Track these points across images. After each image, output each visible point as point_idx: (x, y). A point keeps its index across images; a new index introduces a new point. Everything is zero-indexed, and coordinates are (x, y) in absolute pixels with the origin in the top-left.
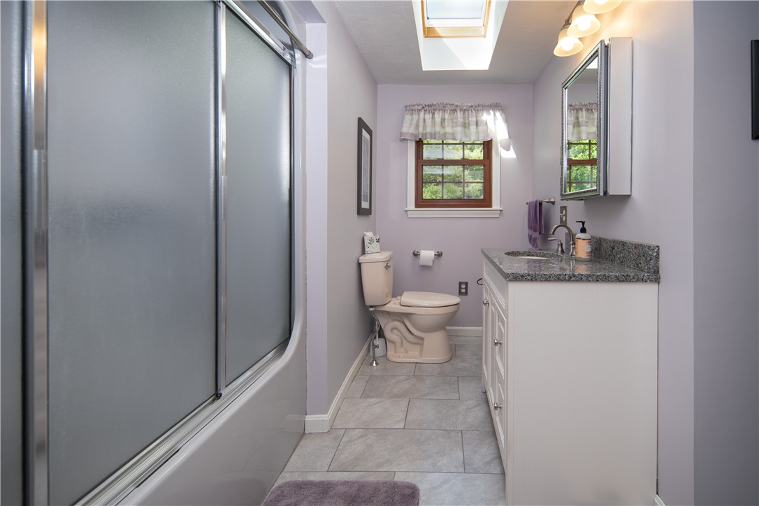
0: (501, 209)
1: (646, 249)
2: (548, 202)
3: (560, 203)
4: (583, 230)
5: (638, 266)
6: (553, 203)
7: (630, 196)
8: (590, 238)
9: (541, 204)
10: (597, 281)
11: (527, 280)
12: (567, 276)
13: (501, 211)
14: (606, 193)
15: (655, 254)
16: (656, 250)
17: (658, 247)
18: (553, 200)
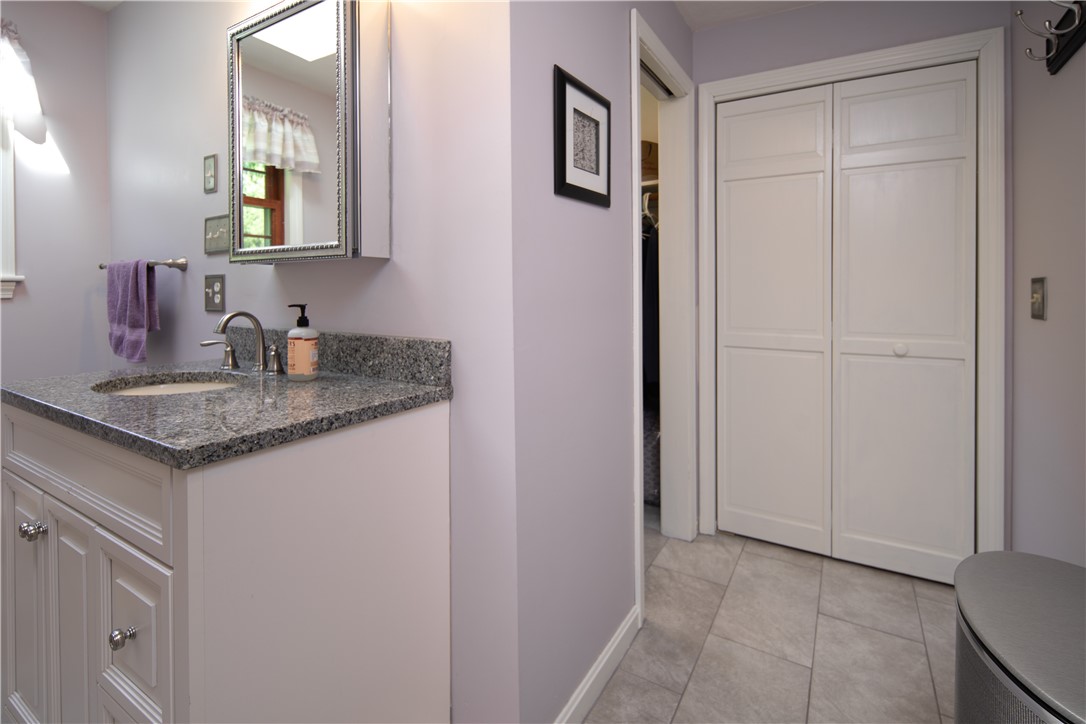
0: (20, 277)
1: (433, 347)
2: (170, 266)
3: (205, 266)
4: (303, 322)
5: (414, 377)
6: (183, 268)
7: (388, 260)
8: (316, 336)
9: (150, 269)
10: (376, 417)
11: (239, 453)
12: (325, 422)
13: (18, 283)
14: (356, 252)
15: (447, 355)
16: (447, 349)
17: (449, 342)
18: (182, 261)
